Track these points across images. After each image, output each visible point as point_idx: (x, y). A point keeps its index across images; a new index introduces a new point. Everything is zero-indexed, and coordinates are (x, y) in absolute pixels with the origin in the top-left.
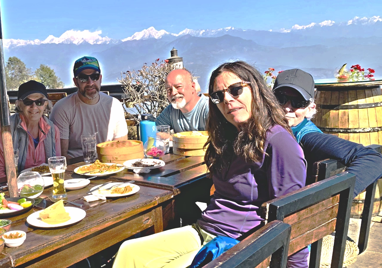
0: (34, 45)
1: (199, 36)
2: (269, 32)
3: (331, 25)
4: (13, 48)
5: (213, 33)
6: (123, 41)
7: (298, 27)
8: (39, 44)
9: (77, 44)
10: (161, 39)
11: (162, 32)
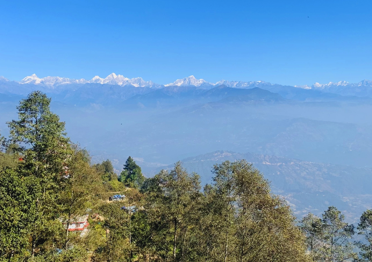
0: (79, 84)
1: (233, 87)
2: (294, 87)
3: (345, 85)
4: (57, 85)
5: (245, 85)
6: (165, 86)
7: (318, 85)
8: (84, 83)
9: (122, 86)
10: (200, 87)
11: (201, 81)
